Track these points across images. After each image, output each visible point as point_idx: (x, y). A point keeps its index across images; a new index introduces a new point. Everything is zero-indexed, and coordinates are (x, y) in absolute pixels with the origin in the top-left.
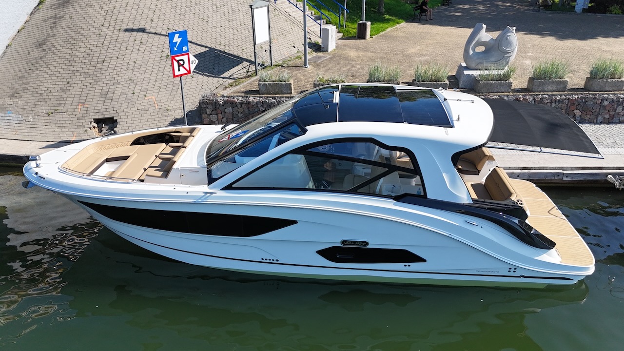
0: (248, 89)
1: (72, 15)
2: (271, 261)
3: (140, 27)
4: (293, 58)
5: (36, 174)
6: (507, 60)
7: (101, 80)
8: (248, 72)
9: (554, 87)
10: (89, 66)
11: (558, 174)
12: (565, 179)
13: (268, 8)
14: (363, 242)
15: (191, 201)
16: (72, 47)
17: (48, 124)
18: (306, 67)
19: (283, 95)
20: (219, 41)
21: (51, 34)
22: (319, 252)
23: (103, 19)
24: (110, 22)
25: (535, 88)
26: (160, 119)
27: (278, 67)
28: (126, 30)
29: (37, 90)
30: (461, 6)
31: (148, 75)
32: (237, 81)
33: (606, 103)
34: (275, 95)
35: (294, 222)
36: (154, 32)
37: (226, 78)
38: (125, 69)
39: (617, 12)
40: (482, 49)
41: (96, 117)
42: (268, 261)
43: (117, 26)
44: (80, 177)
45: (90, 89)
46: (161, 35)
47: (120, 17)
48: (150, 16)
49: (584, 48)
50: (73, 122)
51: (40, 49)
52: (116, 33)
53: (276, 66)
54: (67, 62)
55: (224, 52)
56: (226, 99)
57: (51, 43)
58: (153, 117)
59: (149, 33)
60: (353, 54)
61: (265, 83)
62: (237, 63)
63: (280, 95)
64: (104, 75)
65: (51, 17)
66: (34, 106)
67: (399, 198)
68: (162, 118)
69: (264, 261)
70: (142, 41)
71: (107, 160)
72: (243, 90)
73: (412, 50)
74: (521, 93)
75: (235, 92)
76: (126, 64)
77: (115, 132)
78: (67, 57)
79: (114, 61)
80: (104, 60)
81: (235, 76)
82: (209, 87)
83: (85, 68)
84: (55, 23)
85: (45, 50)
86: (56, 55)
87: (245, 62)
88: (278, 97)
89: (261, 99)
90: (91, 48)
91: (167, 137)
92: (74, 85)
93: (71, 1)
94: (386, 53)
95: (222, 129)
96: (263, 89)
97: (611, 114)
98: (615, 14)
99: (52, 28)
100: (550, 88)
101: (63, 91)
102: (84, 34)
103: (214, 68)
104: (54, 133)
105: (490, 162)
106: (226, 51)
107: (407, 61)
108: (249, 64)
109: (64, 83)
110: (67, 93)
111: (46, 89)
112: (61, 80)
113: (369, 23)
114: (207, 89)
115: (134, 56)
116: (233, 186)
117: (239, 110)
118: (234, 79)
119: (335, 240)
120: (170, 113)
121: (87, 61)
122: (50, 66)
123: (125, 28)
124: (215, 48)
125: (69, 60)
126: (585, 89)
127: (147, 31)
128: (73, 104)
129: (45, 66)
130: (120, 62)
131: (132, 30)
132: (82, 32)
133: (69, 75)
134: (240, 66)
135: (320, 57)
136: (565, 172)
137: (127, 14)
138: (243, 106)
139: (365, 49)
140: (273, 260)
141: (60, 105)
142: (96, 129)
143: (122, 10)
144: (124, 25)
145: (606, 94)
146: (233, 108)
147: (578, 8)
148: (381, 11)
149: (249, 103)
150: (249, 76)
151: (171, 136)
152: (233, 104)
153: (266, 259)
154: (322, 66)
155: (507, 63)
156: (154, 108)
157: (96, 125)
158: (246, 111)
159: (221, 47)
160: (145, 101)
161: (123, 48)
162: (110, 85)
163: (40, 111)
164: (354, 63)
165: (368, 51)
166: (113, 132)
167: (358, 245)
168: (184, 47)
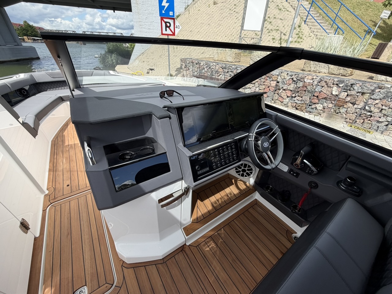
19: (225, 62)
34: (220, 62)
56: (191, 60)
96: (216, 56)
117: (195, 69)
146: (193, 67)
152: (193, 63)
158: (199, 70)
168: (170, 12)
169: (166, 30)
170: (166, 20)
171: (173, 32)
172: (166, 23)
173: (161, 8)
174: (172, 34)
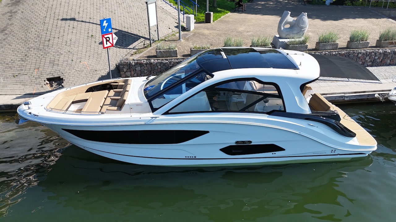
0: (148, 55)
1: (23, 11)
2: (192, 158)
3: (71, 17)
4: (170, 35)
5: (30, 113)
6: (303, 32)
7: (49, 53)
8: (144, 44)
9: (331, 47)
10: (39, 44)
11: (342, 97)
12: (346, 99)
13: (156, 4)
14: (248, 141)
15: (143, 123)
16: (26, 32)
17: (15, 83)
18: (180, 40)
19: (172, 58)
20: (124, 25)
21: (9, 23)
22: (222, 150)
23: (46, 12)
24: (50, 14)
25: (320, 48)
26: (91, 76)
27: (163, 41)
28: (62, 20)
29: (4, 61)
30: (260, 3)
31: (80, 48)
32: (139, 50)
33: (360, 55)
34: (167, 58)
35: (207, 132)
36: (81, 20)
37: (131, 49)
38: (65, 45)
39: (349, 4)
40: (288, 26)
41: (48, 77)
42: (189, 158)
43: (56, 17)
44: (63, 113)
45: (42, 59)
46: (86, 22)
47: (57, 11)
48: (78, 10)
49: (338, 25)
50: (33, 81)
51: (2, 34)
52: (55, 21)
53: (162, 40)
54: (23, 42)
55: (128, 33)
56: (136, 62)
57: (10, 29)
58: (87, 75)
59: (78, 21)
60: (206, 32)
61: (160, 50)
62: (137, 39)
63: (171, 58)
64: (51, 49)
65: (8, 12)
66: (3, 72)
67: (270, 113)
68: (93, 76)
69: (187, 158)
70: (74, 26)
71: (73, 103)
72: (145, 56)
73: (241, 29)
74: (313, 52)
75: (141, 57)
76: (65, 42)
77: (62, 86)
78: (23, 38)
79: (56, 40)
80: (50, 39)
81: (137, 47)
82: (121, 55)
83: (37, 45)
84: (11, 16)
85: (6, 34)
86: (15, 38)
87: (142, 39)
88: (169, 59)
89: (159, 61)
90: (39, 32)
91: (108, 86)
92: (30, 57)
93: (21, 1)
94: (226, 31)
95: (147, 79)
96: (159, 55)
97: (363, 61)
98: (348, 5)
99: (10, 19)
100: (328, 48)
101: (23, 61)
102: (34, 23)
103: (123, 43)
104: (20, 89)
105: (309, 90)
106: (129, 32)
107: (241, 35)
108: (144, 39)
109: (23, 55)
110: (26, 62)
111: (11, 60)
112: (21, 54)
113: (212, 13)
114: (120, 56)
115: (70, 36)
116: (169, 112)
117: (145, 69)
118: (137, 49)
119: (231, 142)
120: (98, 72)
121: (37, 40)
122: (11, 45)
123: (61, 18)
124: (122, 30)
125: (24, 40)
126: (347, 48)
127: (77, 20)
128: (31, 69)
129: (8, 45)
130: (60, 40)
131: (66, 19)
132: (32, 22)
133: (26, 50)
134: (139, 41)
135: (186, 34)
136: (346, 95)
137: (62, 9)
138: (148, 65)
139: (212, 29)
140: (193, 157)
141: (22, 70)
142: (49, 85)
143: (58, 6)
144: (61, 16)
145: (360, 50)
146: (141, 67)
147: (328, 3)
148: (215, 6)
149: (151, 63)
150: (146, 47)
151: (111, 86)
152: (141, 65)
153: (188, 157)
154: (190, 39)
155: (303, 34)
156: (87, 70)
157: (48, 82)
158: (150, 68)
159: (126, 29)
160: (81, 65)
161: (62, 31)
162: (55, 55)
163: (8, 75)
164: (209, 37)
165: (215, 30)
166: (61, 86)
167: (245, 143)
168: (109, 29)
169: (107, 44)
170: (106, 36)
171: (112, 43)
172: (106, 38)
173: (102, 28)
174: (111, 45)
